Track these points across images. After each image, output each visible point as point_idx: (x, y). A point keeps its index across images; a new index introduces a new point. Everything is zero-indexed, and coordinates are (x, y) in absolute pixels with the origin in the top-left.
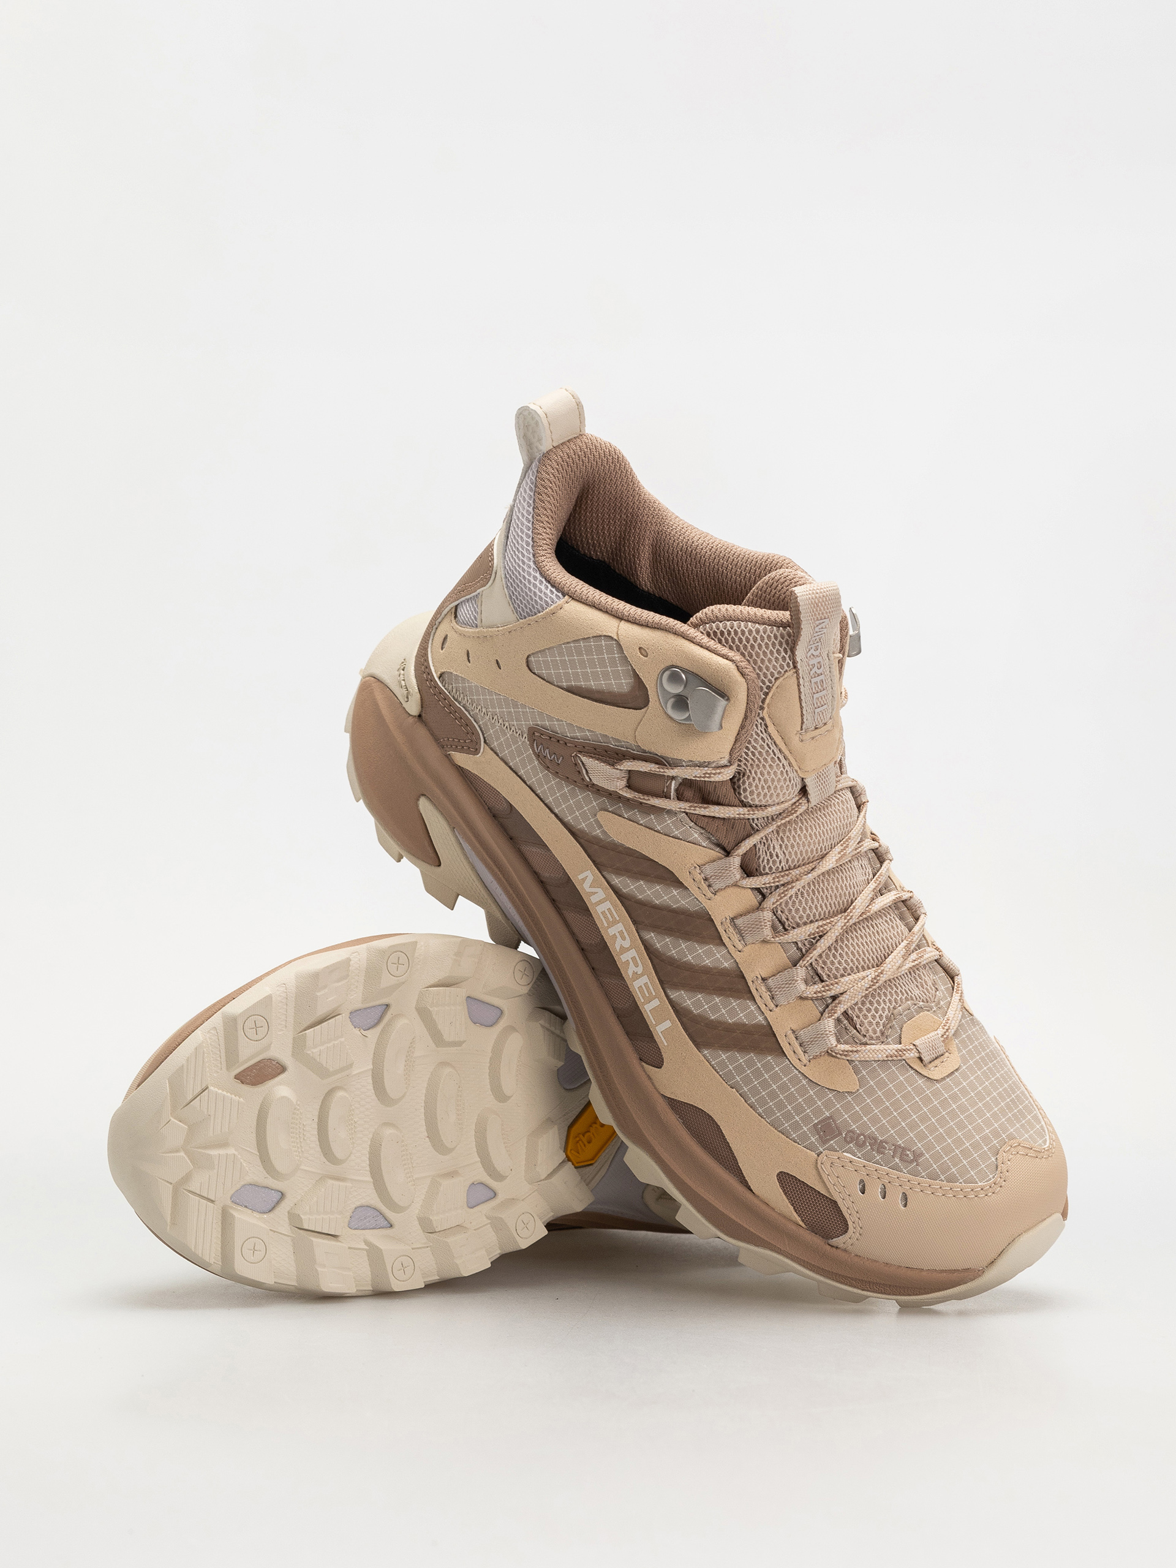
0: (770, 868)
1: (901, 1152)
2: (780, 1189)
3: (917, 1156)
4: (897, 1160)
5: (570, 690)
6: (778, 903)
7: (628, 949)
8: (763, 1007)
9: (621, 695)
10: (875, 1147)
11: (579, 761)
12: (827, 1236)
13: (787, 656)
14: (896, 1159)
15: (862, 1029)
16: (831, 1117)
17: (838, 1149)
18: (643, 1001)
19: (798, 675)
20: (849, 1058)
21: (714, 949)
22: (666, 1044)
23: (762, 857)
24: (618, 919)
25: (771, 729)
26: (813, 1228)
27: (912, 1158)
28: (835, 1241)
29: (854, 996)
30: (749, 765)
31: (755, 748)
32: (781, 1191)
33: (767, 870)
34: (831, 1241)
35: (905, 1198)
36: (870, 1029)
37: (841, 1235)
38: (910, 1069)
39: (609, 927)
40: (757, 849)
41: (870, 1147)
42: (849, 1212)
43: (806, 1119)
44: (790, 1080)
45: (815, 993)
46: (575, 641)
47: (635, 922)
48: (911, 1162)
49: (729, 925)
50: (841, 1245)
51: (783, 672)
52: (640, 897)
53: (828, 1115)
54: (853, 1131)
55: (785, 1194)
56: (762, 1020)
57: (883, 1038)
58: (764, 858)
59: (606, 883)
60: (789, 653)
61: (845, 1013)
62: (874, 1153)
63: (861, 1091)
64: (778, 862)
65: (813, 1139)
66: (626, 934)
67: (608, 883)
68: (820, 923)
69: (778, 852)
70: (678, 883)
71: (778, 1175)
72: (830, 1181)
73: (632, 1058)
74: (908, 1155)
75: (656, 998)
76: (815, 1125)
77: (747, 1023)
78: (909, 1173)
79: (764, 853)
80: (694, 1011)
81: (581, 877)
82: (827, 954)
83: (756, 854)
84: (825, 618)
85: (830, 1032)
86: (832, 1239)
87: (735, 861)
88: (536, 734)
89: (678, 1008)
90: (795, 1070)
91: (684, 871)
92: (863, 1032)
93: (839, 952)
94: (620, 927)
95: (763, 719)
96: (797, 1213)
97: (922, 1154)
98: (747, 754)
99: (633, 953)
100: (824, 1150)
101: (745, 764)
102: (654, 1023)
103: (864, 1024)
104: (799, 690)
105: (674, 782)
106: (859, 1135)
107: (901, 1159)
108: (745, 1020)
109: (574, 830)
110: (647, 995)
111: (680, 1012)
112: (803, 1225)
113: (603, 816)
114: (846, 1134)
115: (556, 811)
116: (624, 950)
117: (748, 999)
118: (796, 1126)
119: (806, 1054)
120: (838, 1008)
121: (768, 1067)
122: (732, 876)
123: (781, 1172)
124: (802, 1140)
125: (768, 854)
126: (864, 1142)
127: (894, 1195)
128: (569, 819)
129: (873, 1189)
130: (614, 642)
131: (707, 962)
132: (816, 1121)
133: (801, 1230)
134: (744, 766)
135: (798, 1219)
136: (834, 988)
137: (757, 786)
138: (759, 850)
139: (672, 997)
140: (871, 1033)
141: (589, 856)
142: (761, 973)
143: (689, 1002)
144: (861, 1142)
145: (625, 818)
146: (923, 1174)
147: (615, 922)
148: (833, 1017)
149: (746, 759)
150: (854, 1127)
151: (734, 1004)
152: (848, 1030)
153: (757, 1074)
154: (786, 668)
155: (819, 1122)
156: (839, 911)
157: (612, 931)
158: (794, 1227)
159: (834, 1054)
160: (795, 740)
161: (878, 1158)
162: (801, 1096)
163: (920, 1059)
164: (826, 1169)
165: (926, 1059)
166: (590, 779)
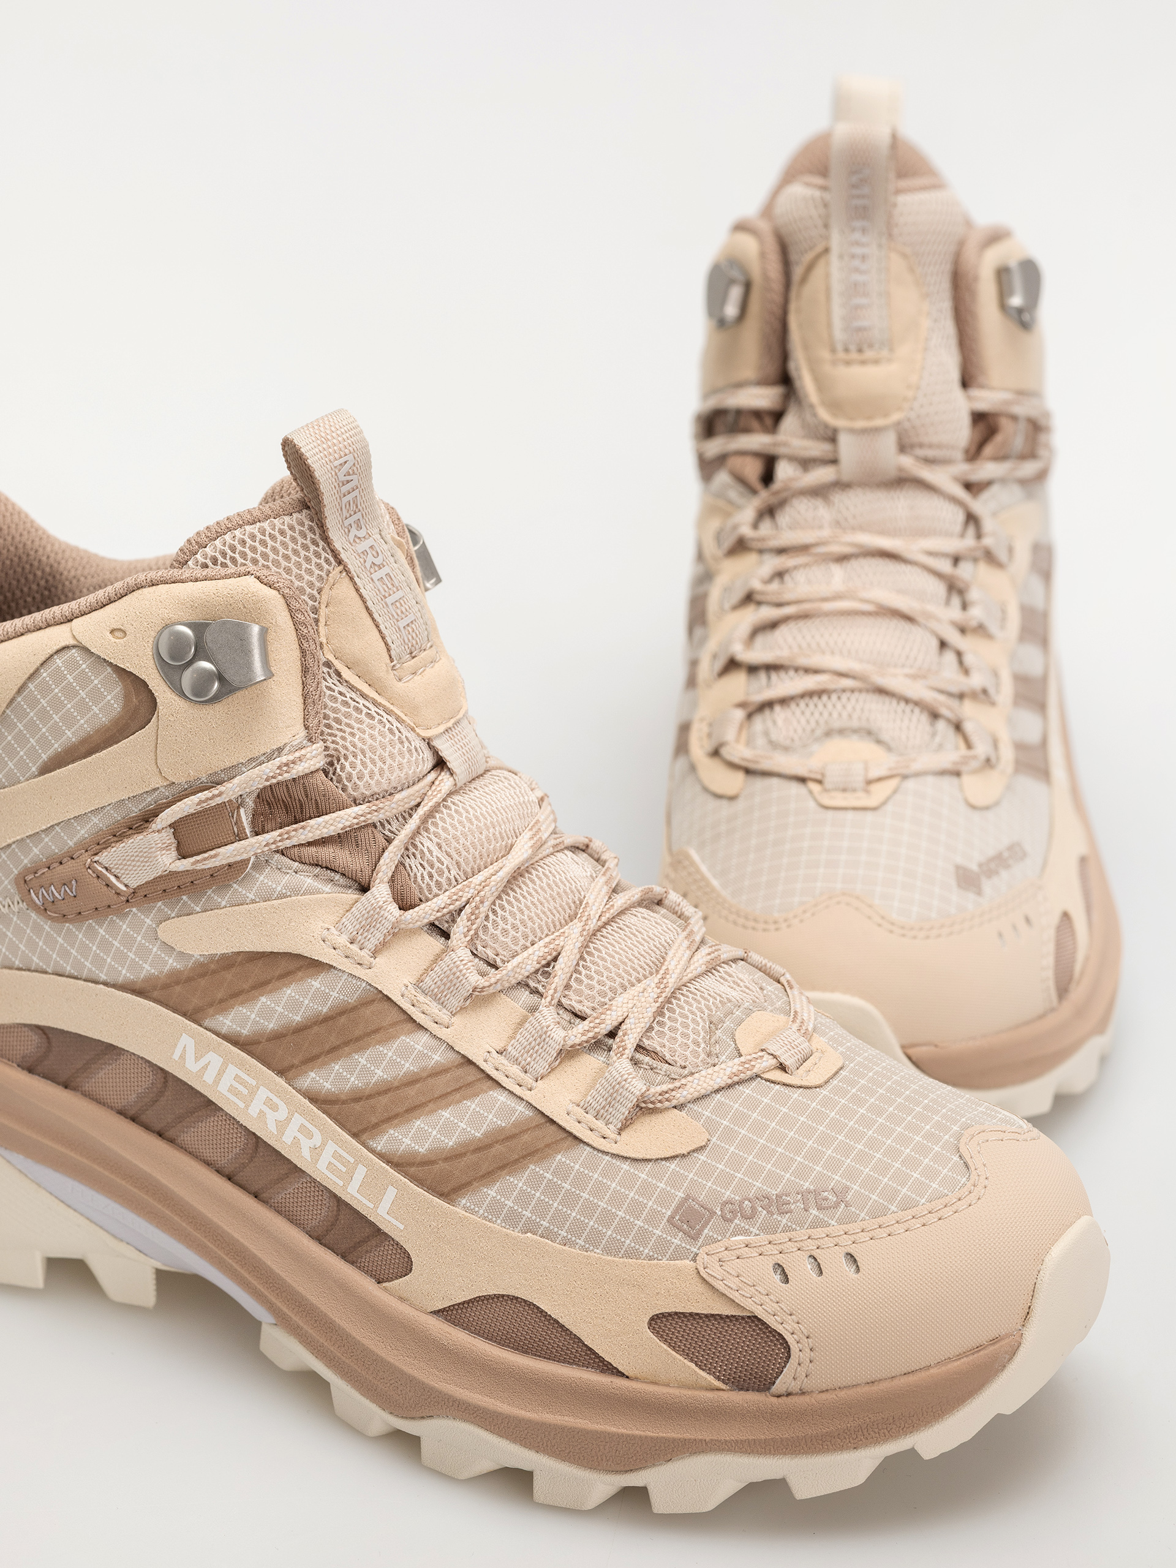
0: (438, 884)
1: (815, 1198)
2: (663, 1345)
3: (841, 1194)
4: (814, 1212)
5: (45, 769)
6: (472, 932)
7: (288, 1120)
8: (517, 1090)
9: (116, 722)
10: (773, 1209)
11: (100, 869)
12: (764, 1384)
13: (320, 550)
14: (811, 1211)
15: (676, 1058)
16: (686, 1199)
17: (720, 1238)
18: (341, 1183)
19: (348, 572)
20: (674, 1103)
21: (408, 1040)
22: (402, 1227)
23: (419, 875)
24: (254, 1083)
25: (346, 674)
26: (740, 1384)
27: (835, 1199)
28: (780, 1385)
29: (641, 1016)
30: (338, 739)
31: (335, 710)
32: (665, 1347)
33: (435, 890)
34: (775, 1389)
35: (851, 1258)
36: (688, 1053)
37: (785, 1367)
38: (772, 1085)
39: (247, 1106)
40: (408, 867)
41: (765, 1212)
42: (779, 1319)
43: (653, 1218)
44: (604, 1174)
45: (583, 1034)
46: (20, 691)
47: (281, 1073)
48: (836, 1206)
49: (416, 994)
50: (794, 1386)
51: (323, 574)
52: (271, 1026)
53: (683, 1195)
54: (729, 1202)
55: (674, 1349)
56: (523, 1110)
57: (712, 1059)
58: (422, 874)
59: (214, 1036)
60: (321, 543)
61: (639, 1048)
62: (775, 1216)
63: (714, 1140)
64: (446, 871)
65: (676, 1241)
66: (276, 1100)
67: (218, 1034)
68: (547, 940)
69: (438, 855)
70: (316, 966)
71: (650, 1324)
72: (729, 1285)
73: (365, 1284)
74: (826, 1199)
75: (358, 1164)
76: (670, 1220)
77: (503, 1125)
78: (840, 1222)
79: (420, 867)
80: (420, 1150)
81: (176, 1056)
82: (577, 979)
83: (409, 875)
84: (346, 455)
85: (629, 1074)
86: (774, 1383)
87: (381, 891)
88: (28, 878)
89: (395, 1161)
90: (604, 1157)
91: (314, 942)
92: (681, 1062)
93: (593, 970)
94: (263, 1093)
95: (328, 664)
96: (703, 1370)
97: (847, 1189)
98: (329, 726)
99: (298, 1120)
100: (699, 1249)
101: (333, 742)
102: (372, 1206)
103: (675, 1051)
104: (361, 596)
105: (242, 811)
106: (741, 1202)
107: (820, 1208)
108: (499, 1122)
109: (137, 987)
110: (344, 1169)
111: (400, 1163)
112: (723, 1386)
113: (167, 931)
114: (721, 1210)
115: (103, 977)
116: (282, 1126)
117: (490, 1089)
118: (643, 1236)
119: (611, 1126)
120: (627, 1042)
121: (562, 1172)
122: (386, 914)
123: (652, 1319)
124: (661, 1249)
125: (426, 865)
126: (753, 1208)
127: (834, 1260)
128: (125, 974)
129: (801, 1268)
130: (74, 651)
131: (407, 1065)
132: (669, 1213)
133: (721, 1393)
134: (332, 746)
135: (711, 1378)
136: (608, 1017)
137: (363, 764)
138: (411, 867)
139: (379, 1148)
140: (691, 1058)
141: (175, 1011)
142: (493, 1045)
143: (407, 1141)
144: (749, 1212)
145: (198, 912)
146: (862, 1215)
147: (253, 1092)
148: (624, 1056)
149: (331, 735)
150: (728, 1193)
151: (473, 1106)
152: (656, 1068)
153: (552, 1189)
154: (326, 566)
155: (676, 1212)
156: (567, 918)
157: (254, 1110)
158: (710, 1395)
159: (651, 1106)
160: (389, 678)
161: (784, 1221)
162: (631, 1188)
163: (782, 1068)
164: (714, 1271)
165: (789, 1062)
166: (126, 886)
